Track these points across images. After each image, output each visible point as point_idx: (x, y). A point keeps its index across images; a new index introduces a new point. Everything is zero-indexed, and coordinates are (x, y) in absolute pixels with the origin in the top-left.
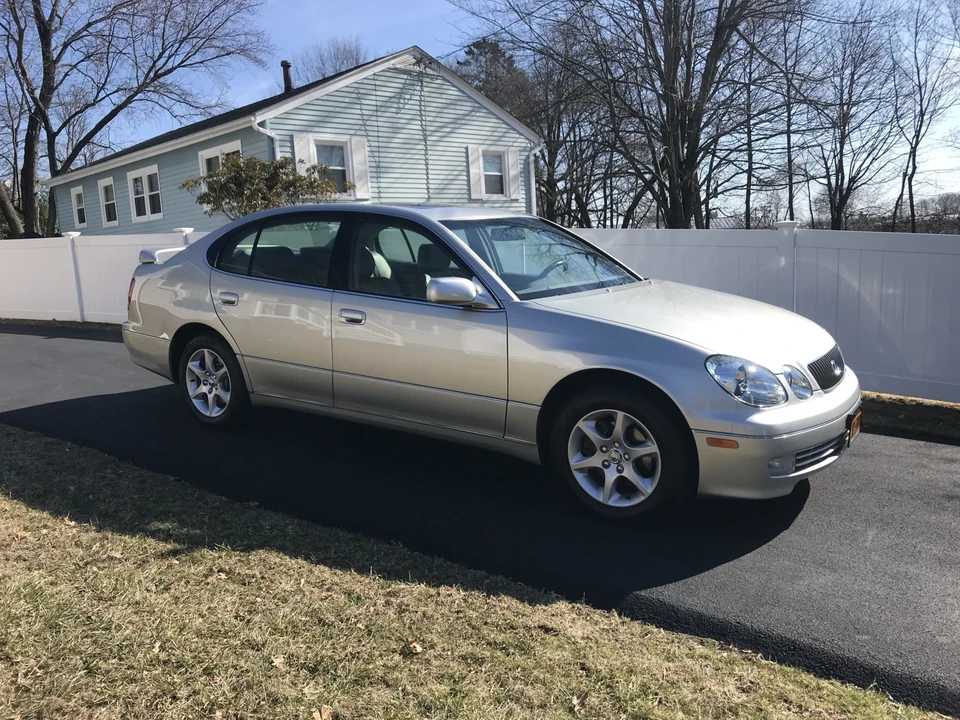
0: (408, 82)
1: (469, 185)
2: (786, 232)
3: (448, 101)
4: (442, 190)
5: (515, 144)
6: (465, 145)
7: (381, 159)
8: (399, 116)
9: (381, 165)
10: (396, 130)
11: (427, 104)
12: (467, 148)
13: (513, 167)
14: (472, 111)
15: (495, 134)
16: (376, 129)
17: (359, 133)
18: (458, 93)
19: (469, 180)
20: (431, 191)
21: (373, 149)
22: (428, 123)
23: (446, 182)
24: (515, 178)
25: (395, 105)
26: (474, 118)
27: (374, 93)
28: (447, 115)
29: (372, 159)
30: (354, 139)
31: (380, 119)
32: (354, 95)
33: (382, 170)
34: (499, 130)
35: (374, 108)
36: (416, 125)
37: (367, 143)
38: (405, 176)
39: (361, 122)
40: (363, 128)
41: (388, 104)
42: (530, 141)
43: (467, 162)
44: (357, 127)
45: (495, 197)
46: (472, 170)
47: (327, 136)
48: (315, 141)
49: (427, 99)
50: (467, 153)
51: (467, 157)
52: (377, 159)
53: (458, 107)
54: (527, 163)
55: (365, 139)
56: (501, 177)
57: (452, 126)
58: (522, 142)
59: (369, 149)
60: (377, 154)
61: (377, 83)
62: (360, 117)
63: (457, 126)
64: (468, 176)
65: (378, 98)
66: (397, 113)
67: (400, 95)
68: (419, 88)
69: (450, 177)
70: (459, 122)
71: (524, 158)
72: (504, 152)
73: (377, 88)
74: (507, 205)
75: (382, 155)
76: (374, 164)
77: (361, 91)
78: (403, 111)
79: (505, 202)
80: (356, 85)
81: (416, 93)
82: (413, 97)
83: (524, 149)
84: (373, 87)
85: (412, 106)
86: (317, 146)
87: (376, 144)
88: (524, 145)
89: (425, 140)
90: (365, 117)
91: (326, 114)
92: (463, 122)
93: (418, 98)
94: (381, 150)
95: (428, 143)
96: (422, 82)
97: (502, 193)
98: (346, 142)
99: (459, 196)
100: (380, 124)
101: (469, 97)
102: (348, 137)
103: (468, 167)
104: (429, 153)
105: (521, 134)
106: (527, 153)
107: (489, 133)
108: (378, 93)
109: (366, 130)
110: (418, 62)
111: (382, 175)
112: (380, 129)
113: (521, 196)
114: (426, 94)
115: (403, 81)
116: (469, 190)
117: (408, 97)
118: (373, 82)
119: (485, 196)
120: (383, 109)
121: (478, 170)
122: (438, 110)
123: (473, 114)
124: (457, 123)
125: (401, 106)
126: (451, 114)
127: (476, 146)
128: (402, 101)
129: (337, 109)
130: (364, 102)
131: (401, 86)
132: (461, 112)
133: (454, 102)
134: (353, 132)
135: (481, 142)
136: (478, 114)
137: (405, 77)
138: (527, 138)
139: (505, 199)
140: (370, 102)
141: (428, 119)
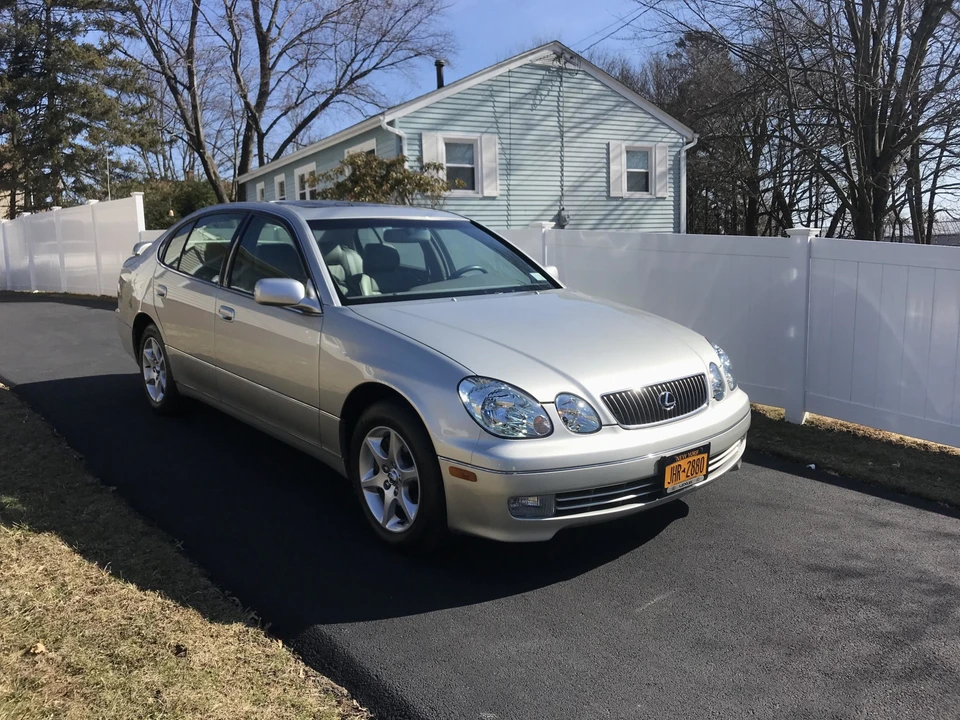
0: (546, 77)
1: (608, 182)
2: (798, 241)
3: (590, 96)
4: (576, 188)
5: (665, 140)
6: (607, 142)
7: (512, 157)
8: (534, 112)
9: (512, 162)
10: (529, 127)
11: (566, 99)
12: (608, 145)
13: (661, 163)
14: (616, 106)
15: (642, 129)
16: (508, 126)
17: (490, 130)
18: (601, 88)
19: (608, 177)
20: (565, 188)
21: (504, 146)
22: (565, 119)
23: (582, 179)
24: (663, 174)
25: (531, 102)
26: (619, 113)
27: (508, 90)
28: (588, 111)
29: (503, 157)
30: (485, 136)
31: (512, 116)
32: (487, 93)
33: (512, 167)
34: (647, 125)
35: (508, 105)
36: (553, 122)
37: (498, 141)
38: (537, 173)
39: (493, 120)
40: (495, 125)
41: (523, 101)
42: (682, 136)
43: (608, 159)
44: (489, 125)
45: (638, 195)
46: (612, 167)
47: (457, 134)
48: (444, 139)
49: (565, 95)
50: (608, 149)
51: (608, 153)
52: (508, 157)
53: (600, 102)
54: (677, 160)
55: (496, 136)
56: (647, 173)
57: (592, 121)
58: (673, 137)
59: (500, 146)
60: (508, 152)
61: (512, 79)
62: (492, 114)
63: (598, 121)
64: (608, 173)
65: (512, 95)
66: (532, 110)
67: (536, 91)
68: (558, 84)
69: (587, 174)
70: (602, 117)
71: (674, 154)
72: (651, 148)
73: (512, 85)
74: (651, 203)
75: (513, 152)
76: (504, 162)
77: (495, 89)
78: (539, 107)
79: (650, 200)
80: (490, 83)
81: (554, 88)
82: (551, 93)
83: (675, 145)
84: (507, 84)
85: (549, 101)
86: (446, 144)
87: (508, 141)
88: (676, 140)
89: (562, 137)
90: (498, 115)
91: (457, 112)
92: (606, 117)
93: (556, 94)
94: (513, 147)
95: (565, 139)
96: (561, 77)
97: (647, 190)
98: (476, 140)
99: (597, 194)
100: (512, 121)
101: (613, 91)
102: (479, 135)
103: (608, 163)
104: (566, 149)
105: (672, 129)
106: (678, 149)
107: (635, 129)
108: (512, 90)
109: (498, 128)
110: (558, 58)
111: (512, 173)
112: (512, 126)
113: (669, 193)
114: (565, 89)
115: (541, 77)
116: (608, 187)
117: (545, 93)
118: (507, 79)
119: (625, 193)
120: (518, 106)
121: (620, 167)
122: (577, 105)
123: (617, 109)
124: (598, 118)
125: (538, 102)
126: (590, 110)
127: (619, 142)
128: (538, 97)
129: (468, 107)
130: (497, 99)
131: (539, 82)
132: (604, 107)
133: (596, 97)
134: (484, 130)
135: (625, 137)
136: (623, 109)
137: (544, 72)
138: (679, 134)
139: (649, 197)
140: (503, 99)
141: (566, 114)
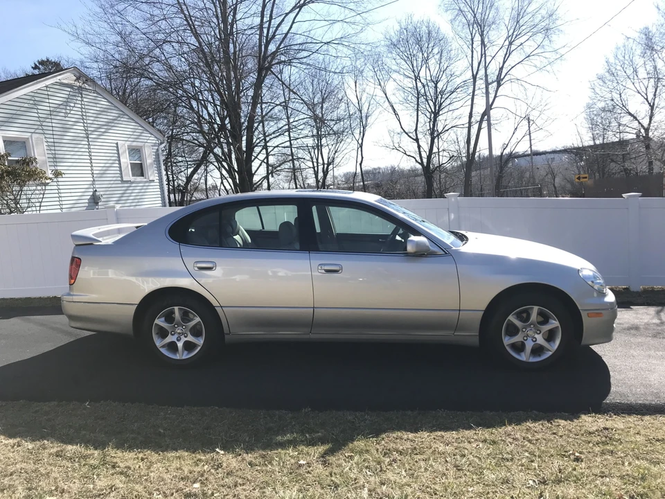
0: (71, 93)
1: (121, 170)
2: (453, 200)
3: (102, 109)
4: (102, 174)
5: (149, 141)
6: (116, 142)
7: (57, 152)
8: (67, 119)
9: (57, 156)
10: (66, 129)
11: (87, 111)
12: (117, 144)
13: (149, 160)
14: (119, 117)
15: (135, 134)
16: (51, 128)
17: (37, 131)
18: (107, 104)
19: (120, 167)
20: (95, 176)
21: (50, 144)
22: (89, 125)
23: (104, 168)
24: (151, 164)
25: (64, 111)
26: (120, 122)
27: (47, 101)
28: (102, 120)
29: (49, 152)
30: (35, 136)
31: (53, 121)
32: (31, 102)
33: (58, 160)
34: (137, 131)
35: (49, 112)
36: (80, 127)
37: (44, 140)
38: (75, 164)
39: (39, 123)
40: (40, 128)
41: (58, 110)
42: (158, 139)
43: (118, 154)
44: (36, 127)
45: (139, 179)
46: (122, 160)
47: (13, 133)
48: (3, 137)
49: (86, 107)
50: (117, 147)
51: (118, 150)
52: (53, 152)
53: (109, 114)
54: (157, 156)
55: (42, 136)
56: (141, 164)
57: (106, 127)
58: (153, 140)
59: (46, 144)
60: (53, 148)
61: (49, 93)
62: (37, 119)
63: (109, 127)
64: (120, 164)
65: (51, 105)
66: (65, 117)
67: (66, 103)
68: (79, 99)
69: (107, 165)
70: (110, 124)
71: (155, 151)
72: (141, 147)
73: (50, 97)
74: (147, 184)
75: (57, 148)
76: (51, 156)
77: (37, 99)
78: (69, 115)
79: (146, 182)
80: (33, 94)
81: (78, 102)
82: (76, 105)
83: (154, 145)
84: (47, 97)
85: (75, 112)
86: (4, 141)
87: (52, 140)
88: (154, 142)
89: (88, 138)
90: (41, 119)
91: (12, 116)
92: (113, 124)
93: (79, 106)
94: (56, 144)
95: (90, 139)
96: (81, 94)
97: (143, 176)
98: (28, 138)
99: (114, 179)
100: (54, 125)
101: (115, 106)
102: (30, 134)
103: (119, 157)
104: (92, 147)
105: (152, 134)
106: (157, 148)
107: (131, 133)
108: (51, 101)
109: (43, 130)
110: (78, 79)
111: (58, 164)
112: (54, 129)
113: (156, 178)
114: (86, 103)
115: (68, 93)
116: (121, 174)
117: (72, 105)
118: (46, 93)
119: (132, 179)
120: (55, 113)
121: (126, 160)
122: (95, 115)
123: (119, 119)
125: (68, 111)
126: (104, 119)
127: (124, 142)
128: (68, 108)
129: (19, 113)
130: (40, 107)
131: (67, 96)
132: (111, 118)
133: (106, 110)
134: (33, 131)
135: (126, 139)
136: (122, 119)
137: (69, 89)
138: (156, 138)
139: (145, 180)
140: (44, 107)
141: (89, 122)
